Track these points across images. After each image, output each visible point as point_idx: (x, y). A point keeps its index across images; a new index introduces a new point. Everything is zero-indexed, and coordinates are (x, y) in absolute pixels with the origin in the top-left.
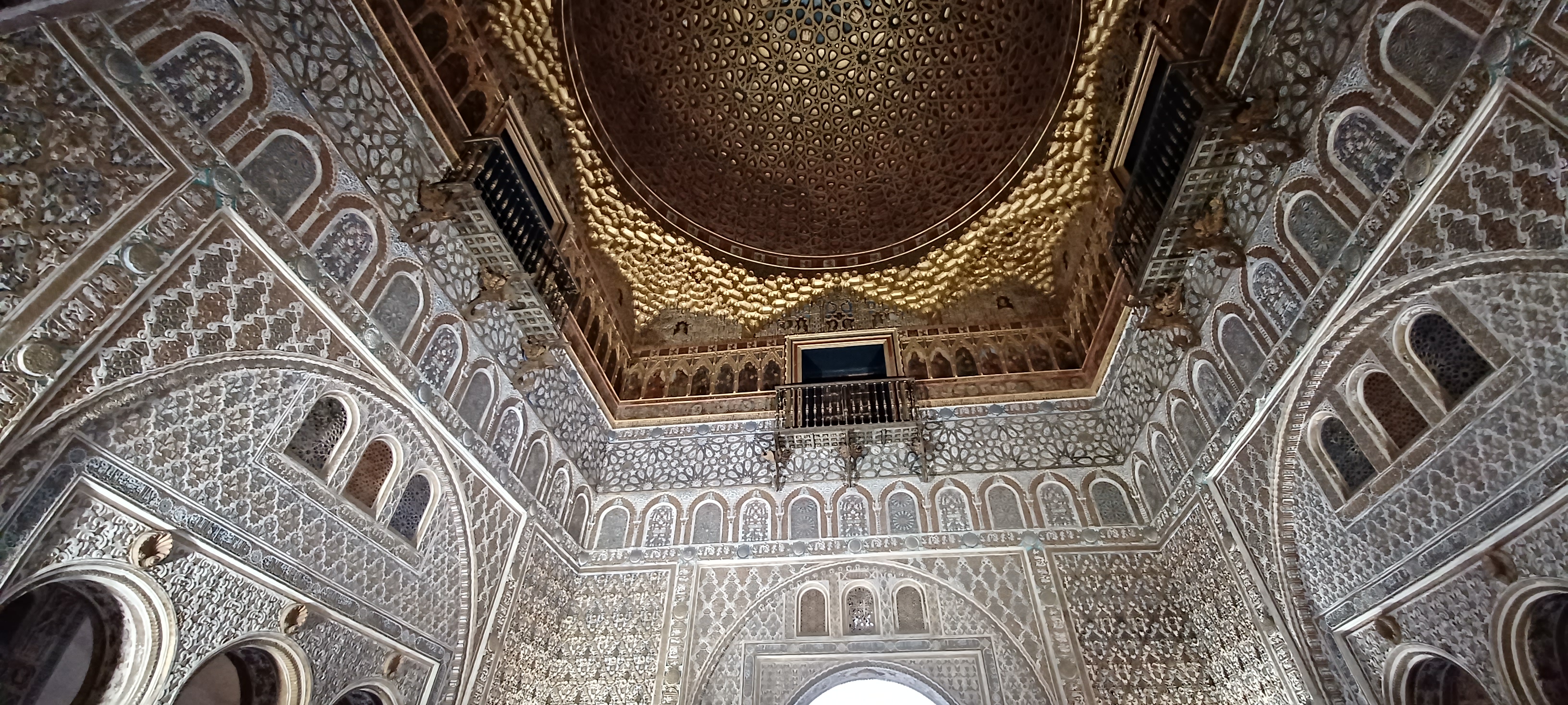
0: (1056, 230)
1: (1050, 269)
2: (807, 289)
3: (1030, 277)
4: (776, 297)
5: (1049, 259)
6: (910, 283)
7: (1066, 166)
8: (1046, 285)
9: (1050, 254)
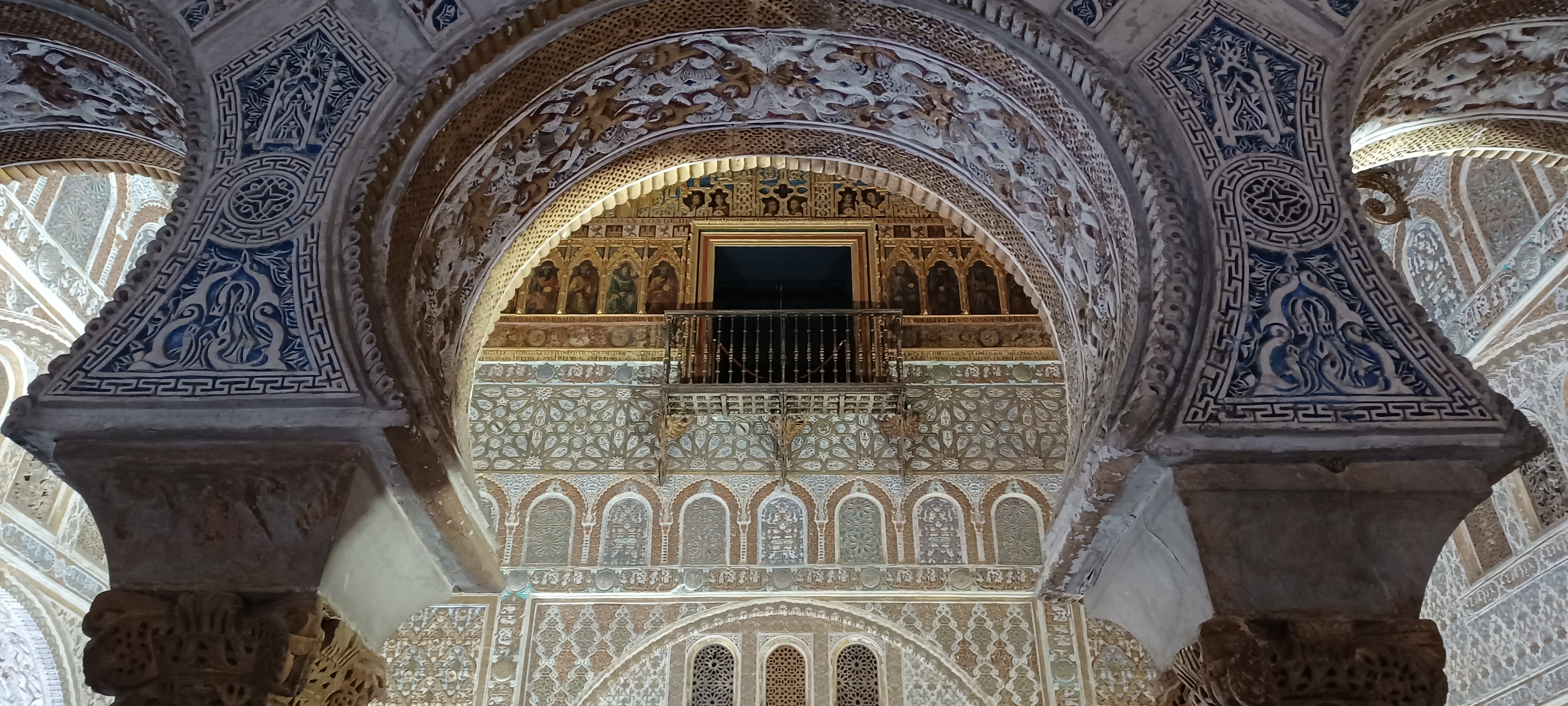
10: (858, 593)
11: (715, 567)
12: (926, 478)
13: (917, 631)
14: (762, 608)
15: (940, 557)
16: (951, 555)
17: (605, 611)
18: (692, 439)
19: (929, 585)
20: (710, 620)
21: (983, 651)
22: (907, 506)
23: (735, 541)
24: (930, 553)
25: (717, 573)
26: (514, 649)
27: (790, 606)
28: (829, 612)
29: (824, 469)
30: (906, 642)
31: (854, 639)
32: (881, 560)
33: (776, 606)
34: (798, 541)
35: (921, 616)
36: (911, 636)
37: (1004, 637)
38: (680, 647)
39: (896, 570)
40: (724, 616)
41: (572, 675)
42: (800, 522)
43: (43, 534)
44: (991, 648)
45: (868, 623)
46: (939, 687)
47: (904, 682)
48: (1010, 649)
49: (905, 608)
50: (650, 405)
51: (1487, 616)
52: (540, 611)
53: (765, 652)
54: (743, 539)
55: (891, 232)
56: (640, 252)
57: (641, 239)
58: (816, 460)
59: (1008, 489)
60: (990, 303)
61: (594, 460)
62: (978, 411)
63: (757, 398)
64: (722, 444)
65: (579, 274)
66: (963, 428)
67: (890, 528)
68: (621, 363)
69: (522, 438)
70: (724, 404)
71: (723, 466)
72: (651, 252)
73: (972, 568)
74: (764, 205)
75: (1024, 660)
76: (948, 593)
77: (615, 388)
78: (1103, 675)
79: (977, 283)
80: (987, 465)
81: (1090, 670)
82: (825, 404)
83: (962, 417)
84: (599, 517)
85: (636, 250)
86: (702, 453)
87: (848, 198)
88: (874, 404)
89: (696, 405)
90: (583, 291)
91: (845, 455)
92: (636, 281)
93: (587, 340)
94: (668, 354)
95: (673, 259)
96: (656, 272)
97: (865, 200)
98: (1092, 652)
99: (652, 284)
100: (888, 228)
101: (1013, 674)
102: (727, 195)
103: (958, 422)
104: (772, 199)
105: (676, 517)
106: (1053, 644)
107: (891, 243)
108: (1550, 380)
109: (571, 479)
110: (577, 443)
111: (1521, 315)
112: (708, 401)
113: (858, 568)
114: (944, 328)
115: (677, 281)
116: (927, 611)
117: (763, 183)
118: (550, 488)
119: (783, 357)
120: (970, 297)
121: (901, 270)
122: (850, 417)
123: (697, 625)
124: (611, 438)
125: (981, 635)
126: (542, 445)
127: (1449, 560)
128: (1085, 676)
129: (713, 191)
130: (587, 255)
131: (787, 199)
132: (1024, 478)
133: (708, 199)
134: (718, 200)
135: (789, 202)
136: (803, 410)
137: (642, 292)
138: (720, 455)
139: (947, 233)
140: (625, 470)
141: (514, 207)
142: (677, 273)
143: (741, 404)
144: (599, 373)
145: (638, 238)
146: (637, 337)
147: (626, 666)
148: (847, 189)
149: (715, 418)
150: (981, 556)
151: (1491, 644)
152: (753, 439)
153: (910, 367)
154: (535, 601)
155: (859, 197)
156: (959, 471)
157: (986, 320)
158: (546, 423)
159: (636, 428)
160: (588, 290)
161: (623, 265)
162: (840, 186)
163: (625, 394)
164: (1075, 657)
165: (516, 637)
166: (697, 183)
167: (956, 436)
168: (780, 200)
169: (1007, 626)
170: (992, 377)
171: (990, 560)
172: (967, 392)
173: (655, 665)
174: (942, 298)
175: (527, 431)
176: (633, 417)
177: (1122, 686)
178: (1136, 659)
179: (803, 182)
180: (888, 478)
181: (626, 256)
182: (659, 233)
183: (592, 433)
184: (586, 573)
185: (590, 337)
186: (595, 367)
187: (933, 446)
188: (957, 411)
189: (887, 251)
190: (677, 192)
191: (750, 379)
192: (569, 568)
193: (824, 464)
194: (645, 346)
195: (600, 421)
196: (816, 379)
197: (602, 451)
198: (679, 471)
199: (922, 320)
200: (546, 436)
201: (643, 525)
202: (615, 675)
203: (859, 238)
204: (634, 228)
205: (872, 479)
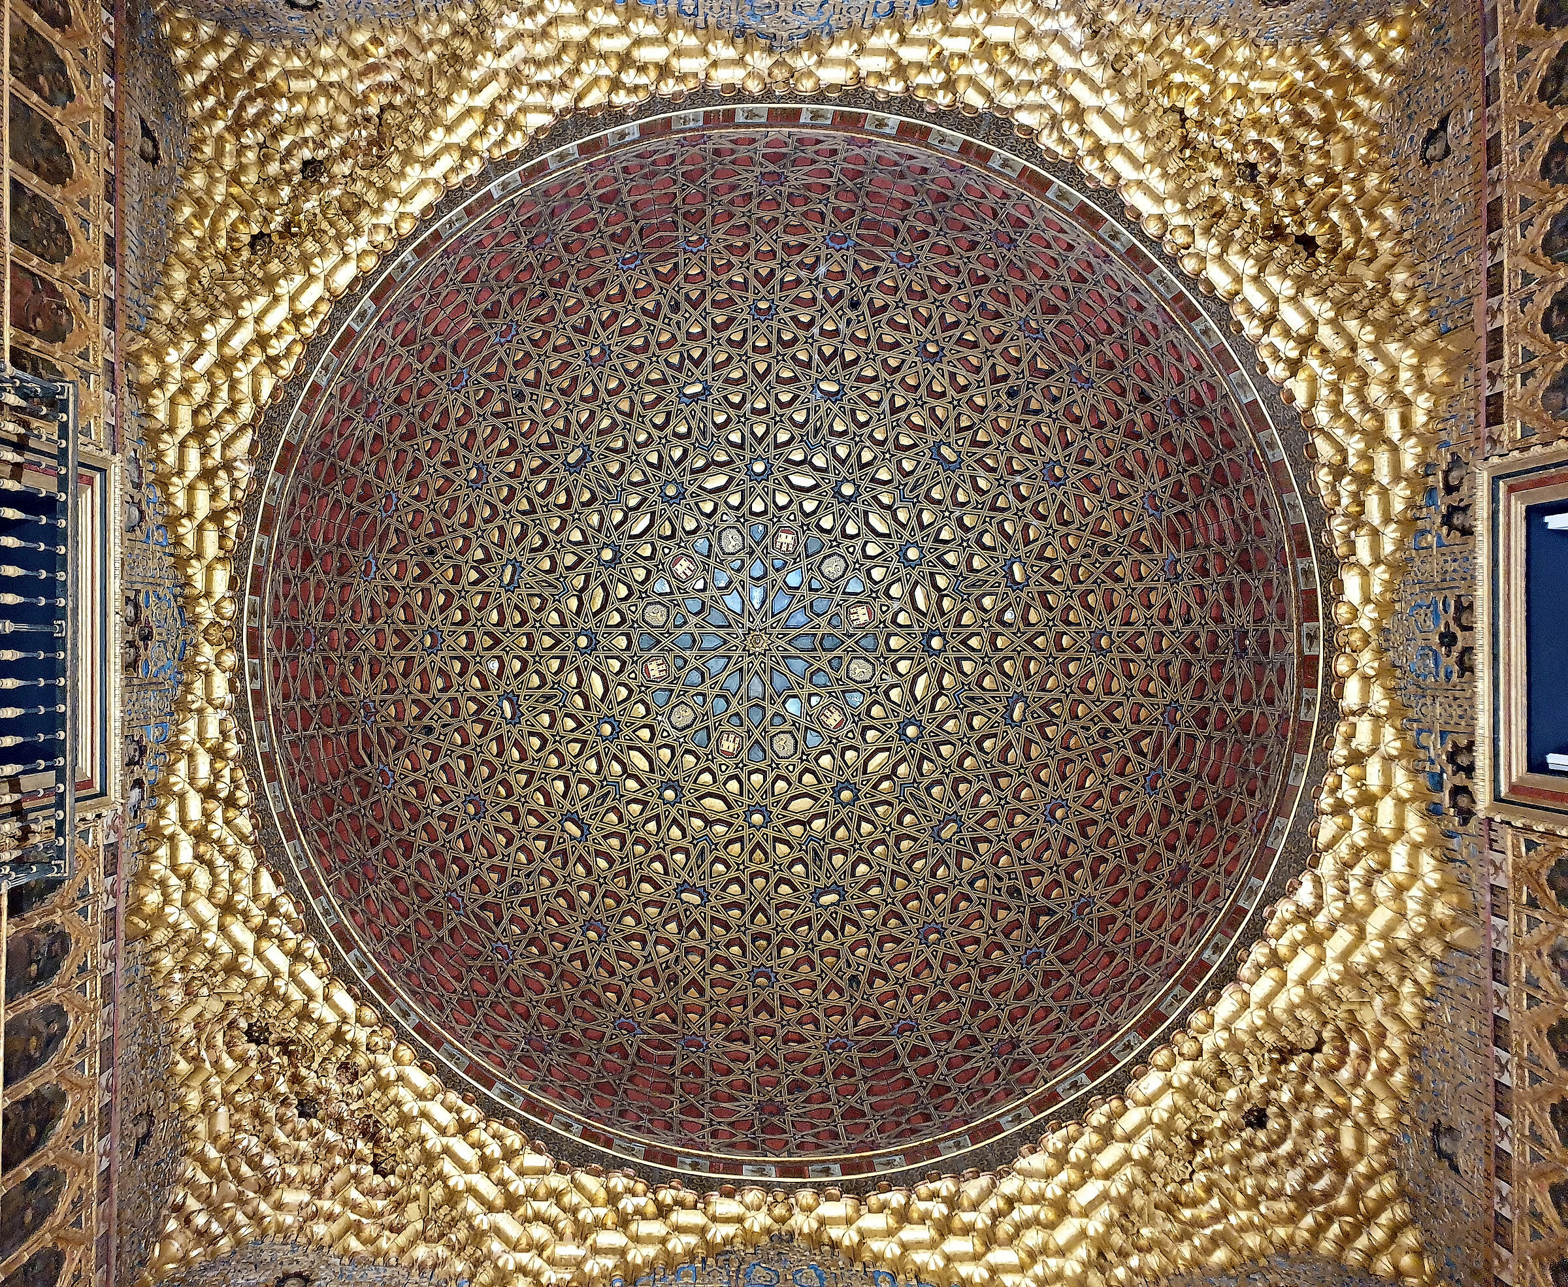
0: (1385, 1073)
1: (1399, 1211)
2: (694, 1218)
3: (1346, 1239)
4: (599, 1224)
5: (1388, 1184)
6: (996, 1216)
7: (1370, 860)
8: (1406, 1261)
9: (1388, 1167)
56: (1533, 923)
57: (1512, 916)
72: (1533, 902)
85: (1529, 931)
95: (1543, 861)
107: (1513, 427)
129: (1450, 768)
130: (1539, 1031)
131: (1459, 634)
139: (1497, 323)
145: (1511, 925)
162: (1438, 536)
182: (1502, 881)
189: (1527, 433)
190: (1450, 835)
203: (1511, 489)
204: (1493, 928)
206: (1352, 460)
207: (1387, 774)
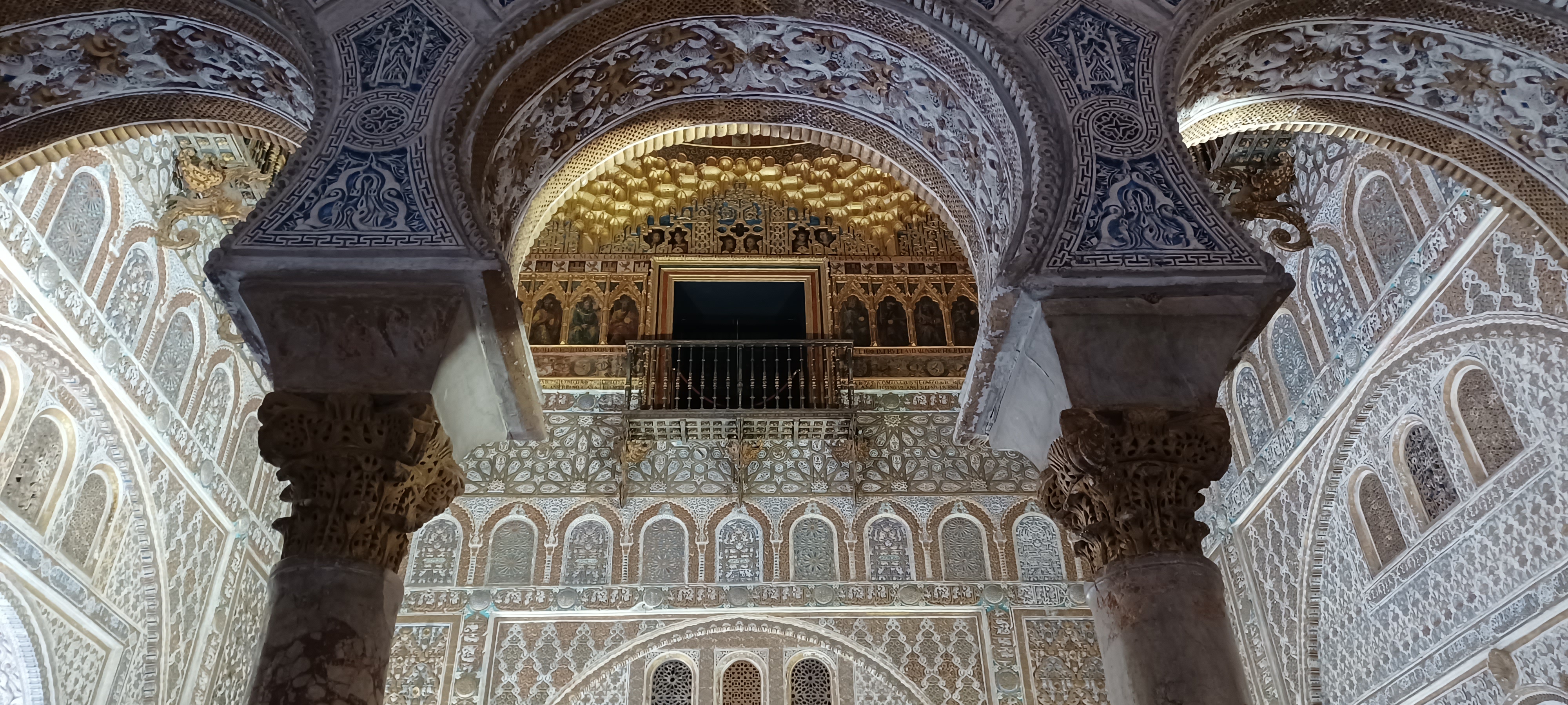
10: (812, 609)
11: (674, 585)
12: (876, 499)
13: (868, 645)
14: (719, 624)
15: (890, 574)
16: (901, 572)
17: (566, 629)
18: (652, 463)
19: (880, 601)
20: (669, 636)
21: (931, 663)
22: (858, 527)
23: (694, 560)
24: (880, 571)
25: (675, 591)
26: (477, 666)
27: (746, 622)
28: (784, 627)
29: (779, 492)
30: (858, 655)
31: (808, 653)
32: (833, 578)
33: (733, 622)
34: (754, 559)
35: (871, 631)
36: (862, 650)
37: (951, 649)
38: (640, 663)
39: (848, 587)
40: (682, 632)
41: (534, 691)
42: (756, 542)
43: (32, 533)
44: (939, 660)
45: (821, 638)
46: (889, 698)
47: (856, 694)
48: (956, 661)
49: (856, 623)
50: (612, 431)
51: (1386, 606)
52: (503, 630)
53: (722, 666)
54: (701, 558)
55: (843, 269)
56: (603, 288)
57: (604, 274)
58: (771, 483)
59: (954, 510)
60: (936, 335)
61: (557, 484)
62: (925, 437)
63: (714, 423)
64: (681, 468)
65: (543, 307)
66: (911, 452)
67: (842, 547)
68: (583, 391)
69: (486, 463)
70: (683, 430)
71: (682, 489)
72: (612, 286)
73: (920, 584)
74: (721, 243)
75: (970, 671)
76: (897, 608)
77: (577, 415)
78: (1044, 685)
79: (924, 317)
80: (934, 487)
81: (1032, 680)
82: (780, 429)
83: (910, 442)
84: (561, 539)
85: (598, 284)
86: (661, 477)
87: (802, 237)
88: (827, 430)
89: (656, 430)
90: (546, 323)
91: (799, 478)
92: (598, 314)
93: (550, 370)
94: (629, 382)
95: (635, 294)
96: (618, 305)
97: (818, 239)
98: (1034, 663)
99: (614, 316)
100: (839, 265)
101: (959, 684)
102: (686, 233)
103: (907, 446)
104: (729, 237)
105: (636, 538)
106: (997, 655)
107: (842, 279)
108: (1432, 386)
109: (533, 502)
110: (540, 468)
111: (1407, 328)
112: (667, 427)
113: (811, 585)
114: (893, 359)
115: (637, 314)
116: (877, 625)
117: (721, 222)
118: (514, 511)
119: (740, 384)
120: (917, 329)
121: (852, 304)
122: (803, 442)
123: (657, 641)
124: (573, 463)
125: (929, 648)
126: (505, 470)
127: (1354, 558)
128: (1028, 685)
129: (673, 229)
130: (551, 289)
131: (743, 238)
132: (968, 499)
133: (668, 238)
134: (678, 238)
135: (745, 240)
136: (759, 435)
137: (604, 324)
138: (678, 479)
139: (895, 270)
140: (587, 493)
141: (550, 151)
142: (638, 306)
143: (700, 430)
144: (562, 401)
145: (599, 273)
146: (599, 366)
147: (586, 682)
148: (800, 228)
149: (674, 444)
150: (929, 573)
151: (1390, 632)
152: (711, 464)
153: (861, 395)
154: (497, 619)
155: (812, 236)
156: (909, 493)
157: (932, 351)
158: (510, 449)
159: (598, 453)
160: (552, 322)
161: (585, 299)
162: (794, 225)
163: (586, 421)
164: (1017, 668)
165: (479, 655)
166: (657, 222)
167: (904, 460)
168: (736, 238)
169: (954, 639)
170: (938, 404)
171: (937, 576)
172: (915, 419)
173: (615, 681)
174: (891, 331)
175: (491, 456)
176: (595, 443)
177: (1062, 695)
178: (1075, 669)
179: (759, 222)
180: (840, 499)
181: (588, 290)
182: (620, 269)
183: (555, 458)
184: (547, 592)
185: (553, 366)
186: (558, 396)
187: (883, 470)
188: (905, 436)
189: (838, 287)
190: (638, 230)
191: (708, 406)
192: (531, 587)
193: (779, 486)
194: (607, 375)
195: (562, 446)
196: (771, 405)
197: (564, 475)
198: (639, 494)
199: (872, 351)
200: (509, 461)
201: (604, 545)
202: (576, 690)
203: (812, 274)
204: (596, 263)
205: (825, 501)
206: (839, 181)
207: (666, 195)
